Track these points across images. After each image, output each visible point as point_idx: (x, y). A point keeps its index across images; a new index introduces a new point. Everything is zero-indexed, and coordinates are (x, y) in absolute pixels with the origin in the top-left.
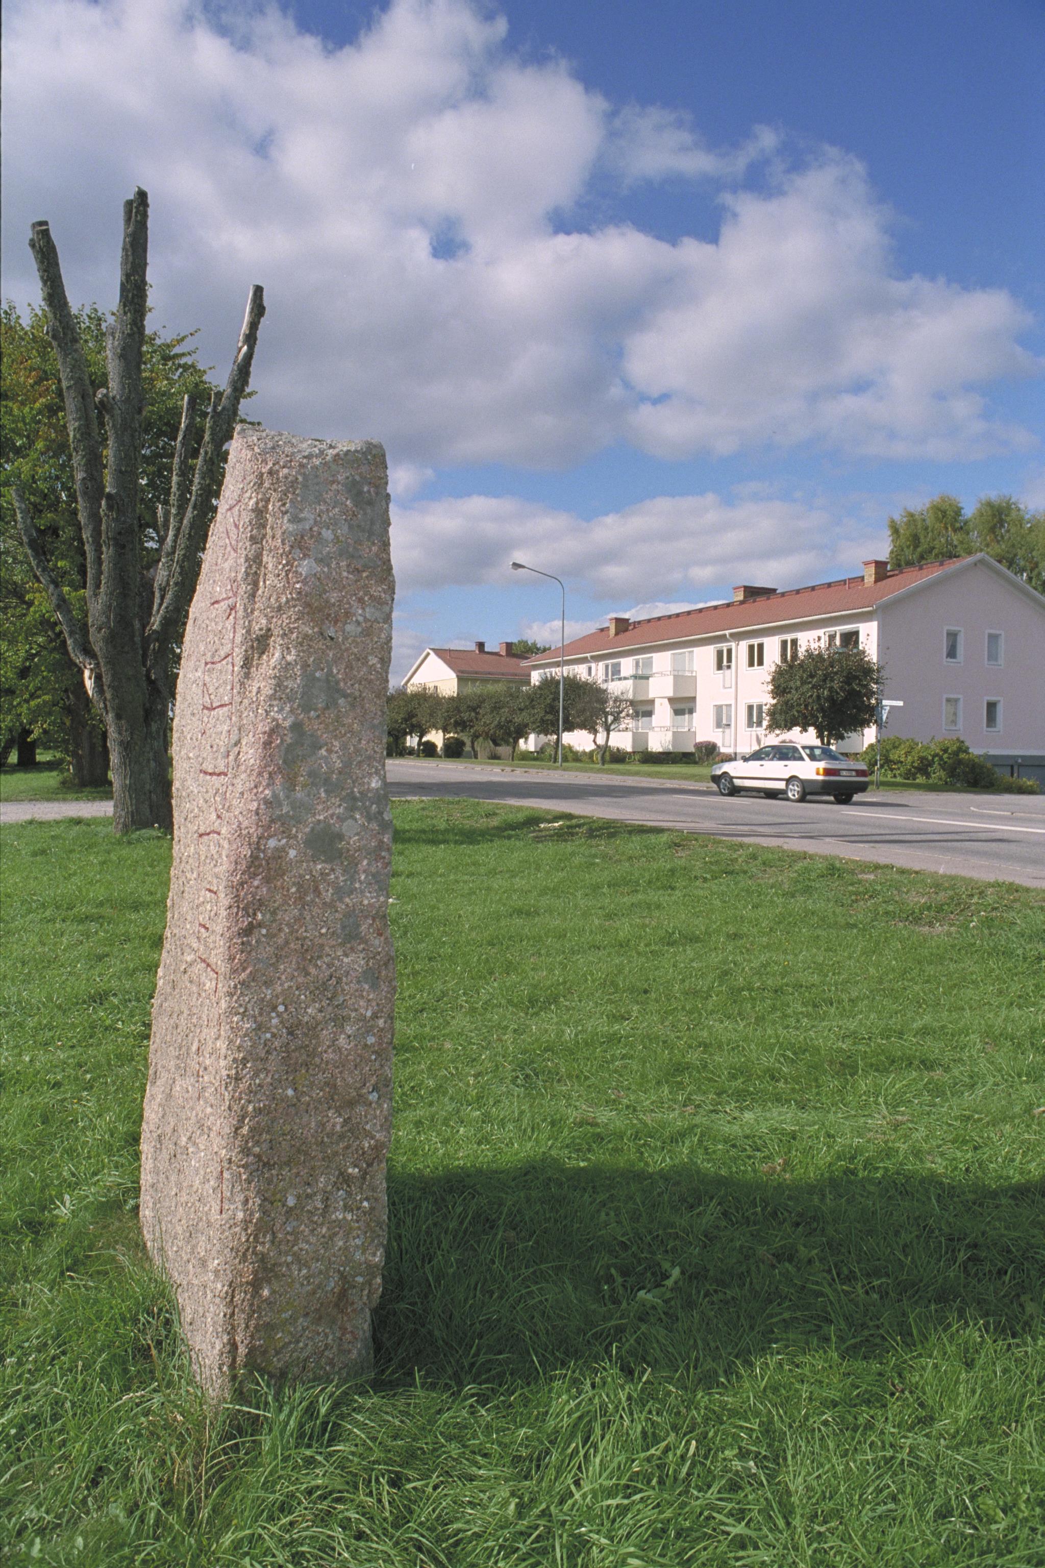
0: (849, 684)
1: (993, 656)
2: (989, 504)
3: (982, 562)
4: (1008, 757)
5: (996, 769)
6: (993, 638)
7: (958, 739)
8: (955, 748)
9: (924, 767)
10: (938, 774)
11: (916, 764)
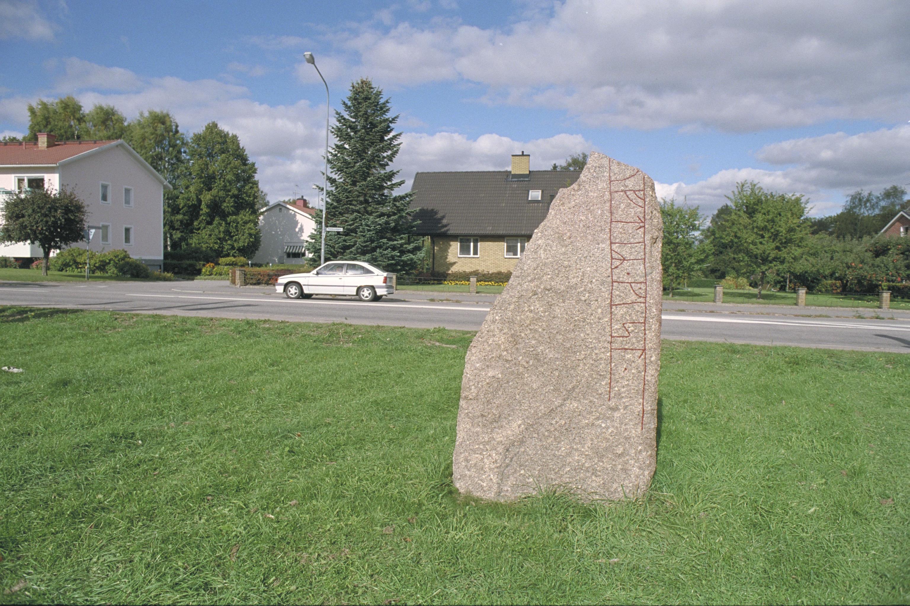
0: (67, 214)
1: (127, 202)
2: (101, 108)
3: (121, 145)
4: (154, 260)
5: (149, 268)
6: (127, 191)
7: (123, 250)
8: (122, 256)
9: (102, 266)
10: (112, 270)
11: (97, 265)
